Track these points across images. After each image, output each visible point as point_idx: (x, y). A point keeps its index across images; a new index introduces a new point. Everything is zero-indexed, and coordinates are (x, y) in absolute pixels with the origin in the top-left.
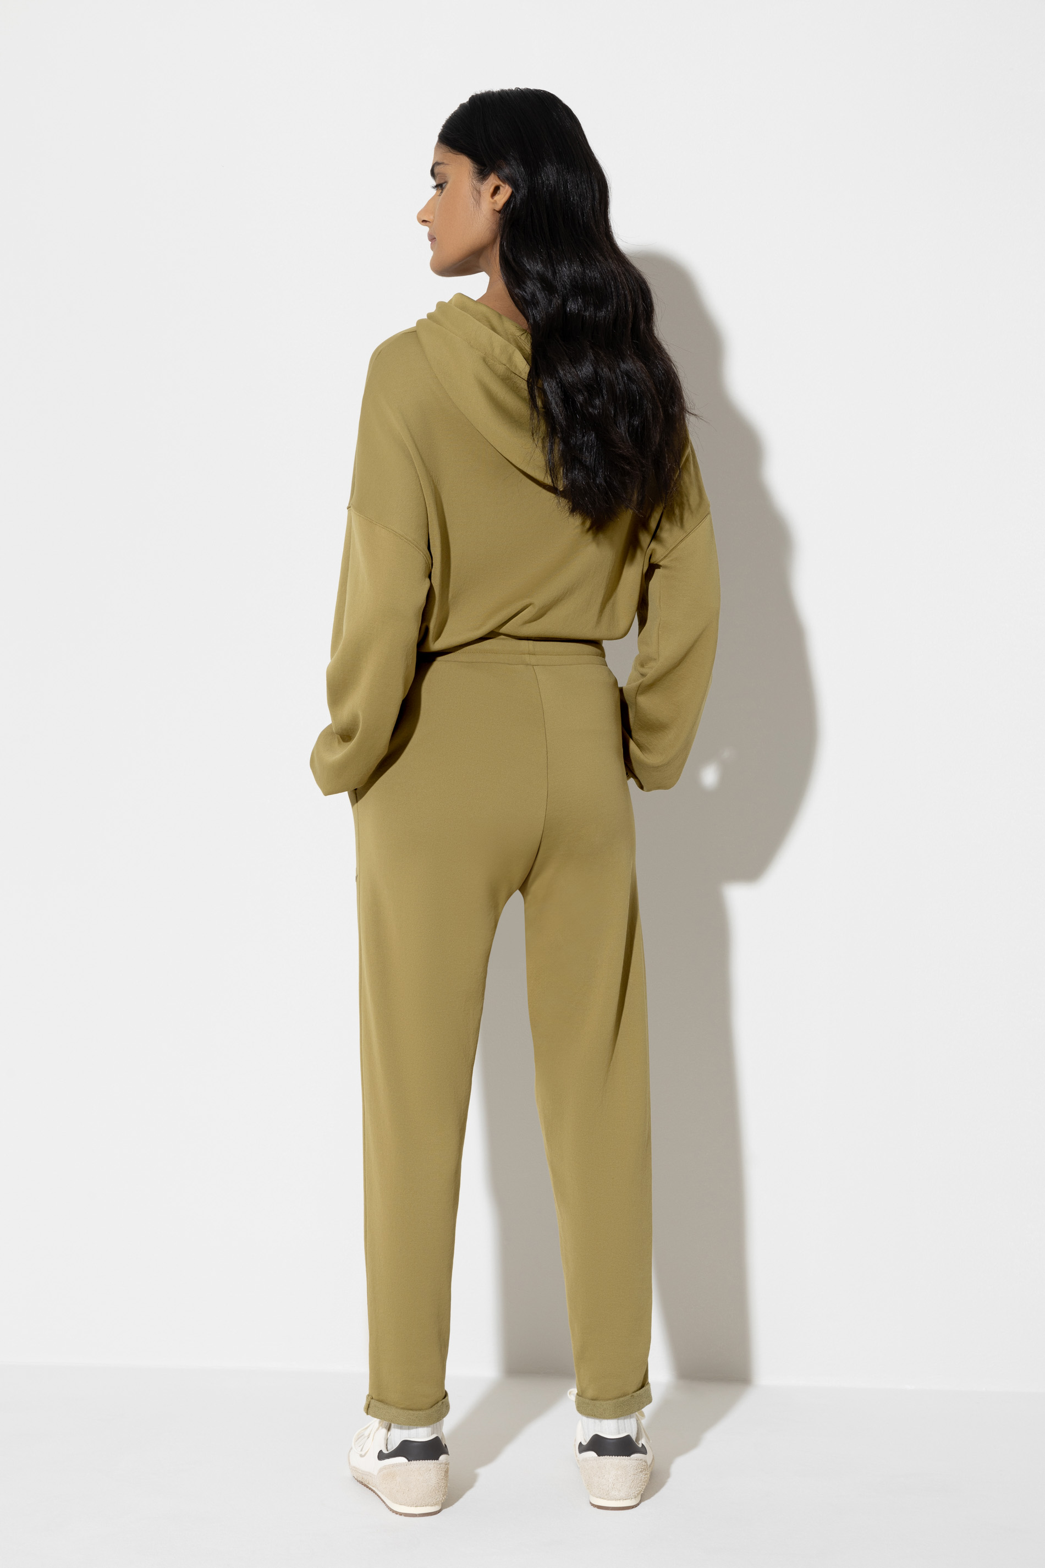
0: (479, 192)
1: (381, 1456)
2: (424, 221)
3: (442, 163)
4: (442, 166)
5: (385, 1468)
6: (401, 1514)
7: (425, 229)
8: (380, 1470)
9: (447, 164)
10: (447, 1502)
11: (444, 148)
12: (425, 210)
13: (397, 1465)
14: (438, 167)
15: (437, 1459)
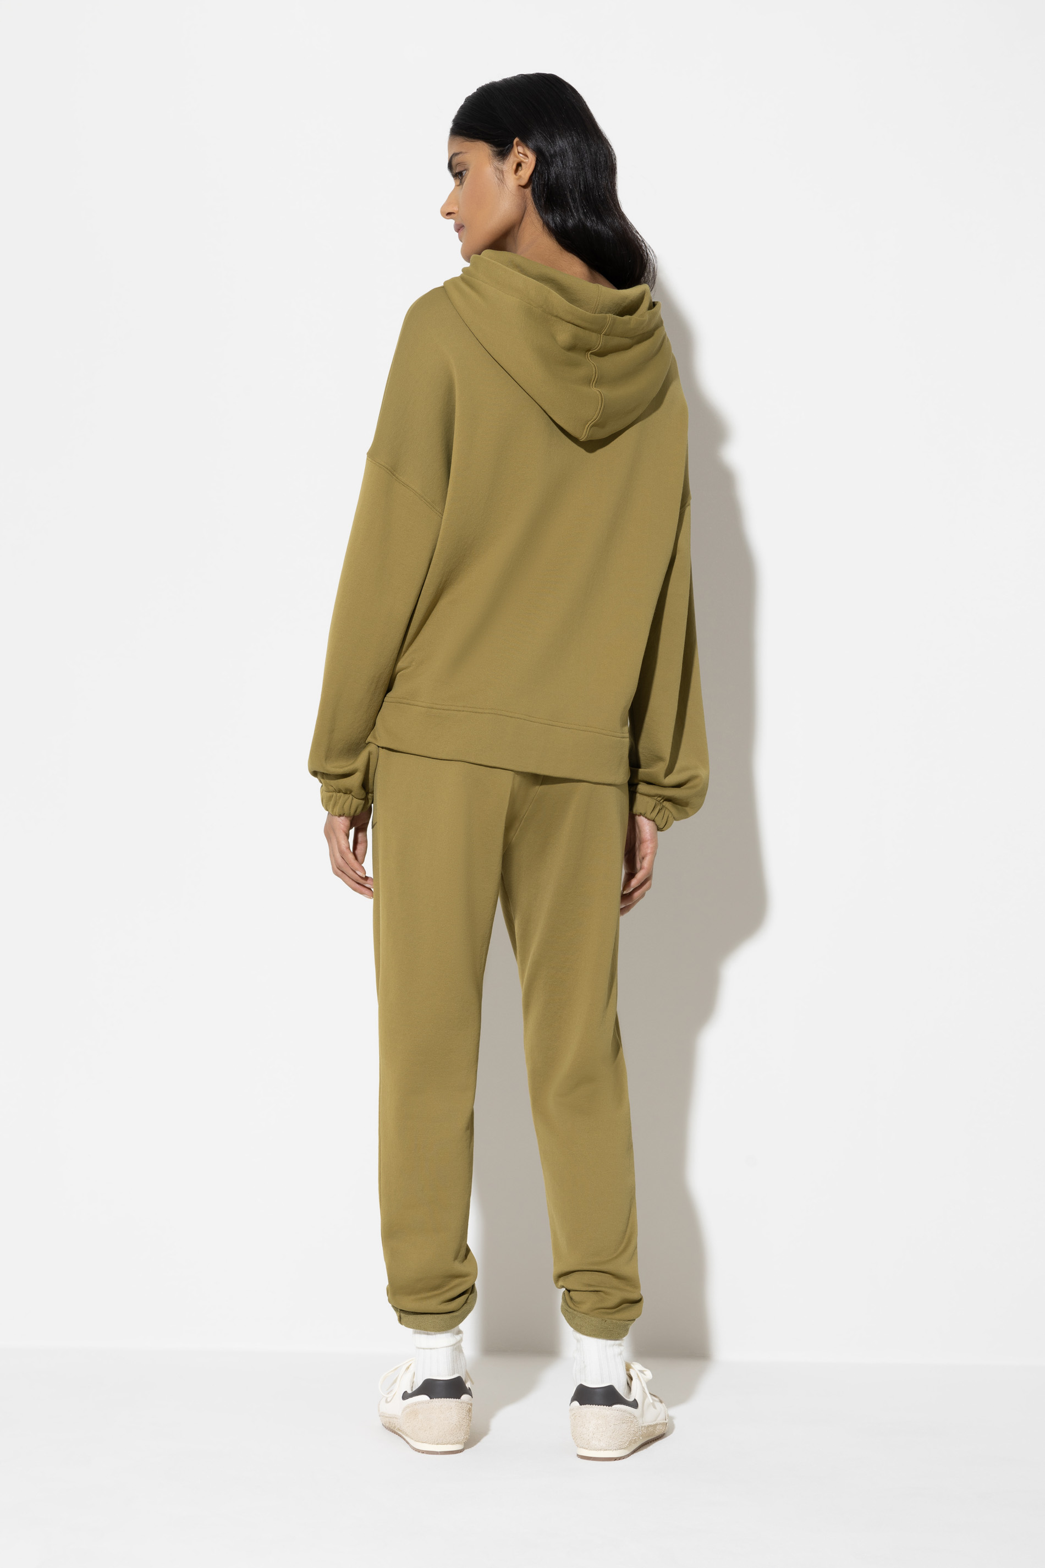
0: (502, 172)
1: (406, 1396)
2: (449, 214)
3: (461, 153)
4: (460, 155)
5: (408, 1407)
6: (423, 1452)
7: (451, 223)
8: (404, 1410)
9: (466, 153)
10: (470, 1441)
11: (459, 139)
12: (448, 203)
13: (419, 1403)
14: (456, 157)
15: (459, 1398)
